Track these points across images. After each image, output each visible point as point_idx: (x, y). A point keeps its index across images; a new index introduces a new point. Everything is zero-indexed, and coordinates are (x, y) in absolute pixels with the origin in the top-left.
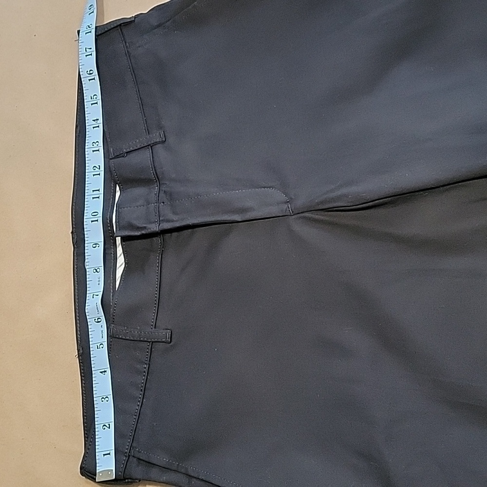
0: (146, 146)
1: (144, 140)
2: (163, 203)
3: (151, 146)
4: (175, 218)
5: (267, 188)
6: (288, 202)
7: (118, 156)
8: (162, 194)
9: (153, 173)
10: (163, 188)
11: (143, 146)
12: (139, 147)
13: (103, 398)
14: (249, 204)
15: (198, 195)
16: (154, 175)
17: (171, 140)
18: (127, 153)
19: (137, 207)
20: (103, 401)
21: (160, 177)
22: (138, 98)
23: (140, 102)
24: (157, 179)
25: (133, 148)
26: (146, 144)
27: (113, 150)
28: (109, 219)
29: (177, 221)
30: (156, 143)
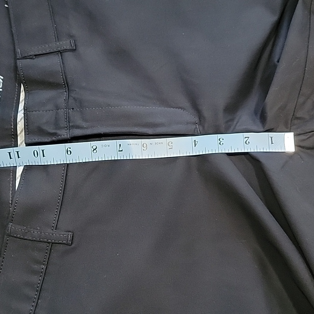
0: (56, 52)
1: (54, 46)
2: (73, 109)
3: (61, 52)
4: (84, 124)
5: (176, 108)
6: (197, 123)
7: (26, 57)
8: (71, 101)
9: (63, 78)
10: (73, 95)
11: (52, 51)
12: (48, 51)
13: (220, 143)
14: (159, 120)
15: (109, 105)
16: (63, 80)
17: (81, 49)
18: (35, 55)
19: (46, 111)
20: (223, 144)
21: (70, 83)
22: (49, 6)
23: (51, 10)
24: (66, 85)
25: (42, 52)
26: (55, 50)
27: (20, 51)
28: (13, 117)
29: (86, 128)
30: (66, 51)
